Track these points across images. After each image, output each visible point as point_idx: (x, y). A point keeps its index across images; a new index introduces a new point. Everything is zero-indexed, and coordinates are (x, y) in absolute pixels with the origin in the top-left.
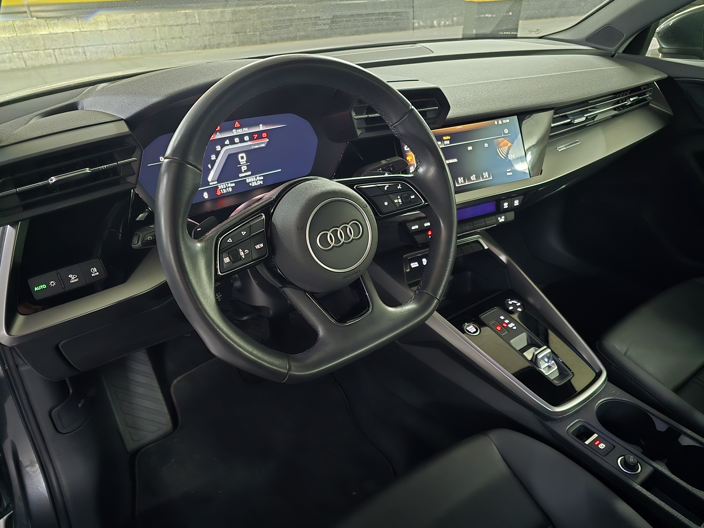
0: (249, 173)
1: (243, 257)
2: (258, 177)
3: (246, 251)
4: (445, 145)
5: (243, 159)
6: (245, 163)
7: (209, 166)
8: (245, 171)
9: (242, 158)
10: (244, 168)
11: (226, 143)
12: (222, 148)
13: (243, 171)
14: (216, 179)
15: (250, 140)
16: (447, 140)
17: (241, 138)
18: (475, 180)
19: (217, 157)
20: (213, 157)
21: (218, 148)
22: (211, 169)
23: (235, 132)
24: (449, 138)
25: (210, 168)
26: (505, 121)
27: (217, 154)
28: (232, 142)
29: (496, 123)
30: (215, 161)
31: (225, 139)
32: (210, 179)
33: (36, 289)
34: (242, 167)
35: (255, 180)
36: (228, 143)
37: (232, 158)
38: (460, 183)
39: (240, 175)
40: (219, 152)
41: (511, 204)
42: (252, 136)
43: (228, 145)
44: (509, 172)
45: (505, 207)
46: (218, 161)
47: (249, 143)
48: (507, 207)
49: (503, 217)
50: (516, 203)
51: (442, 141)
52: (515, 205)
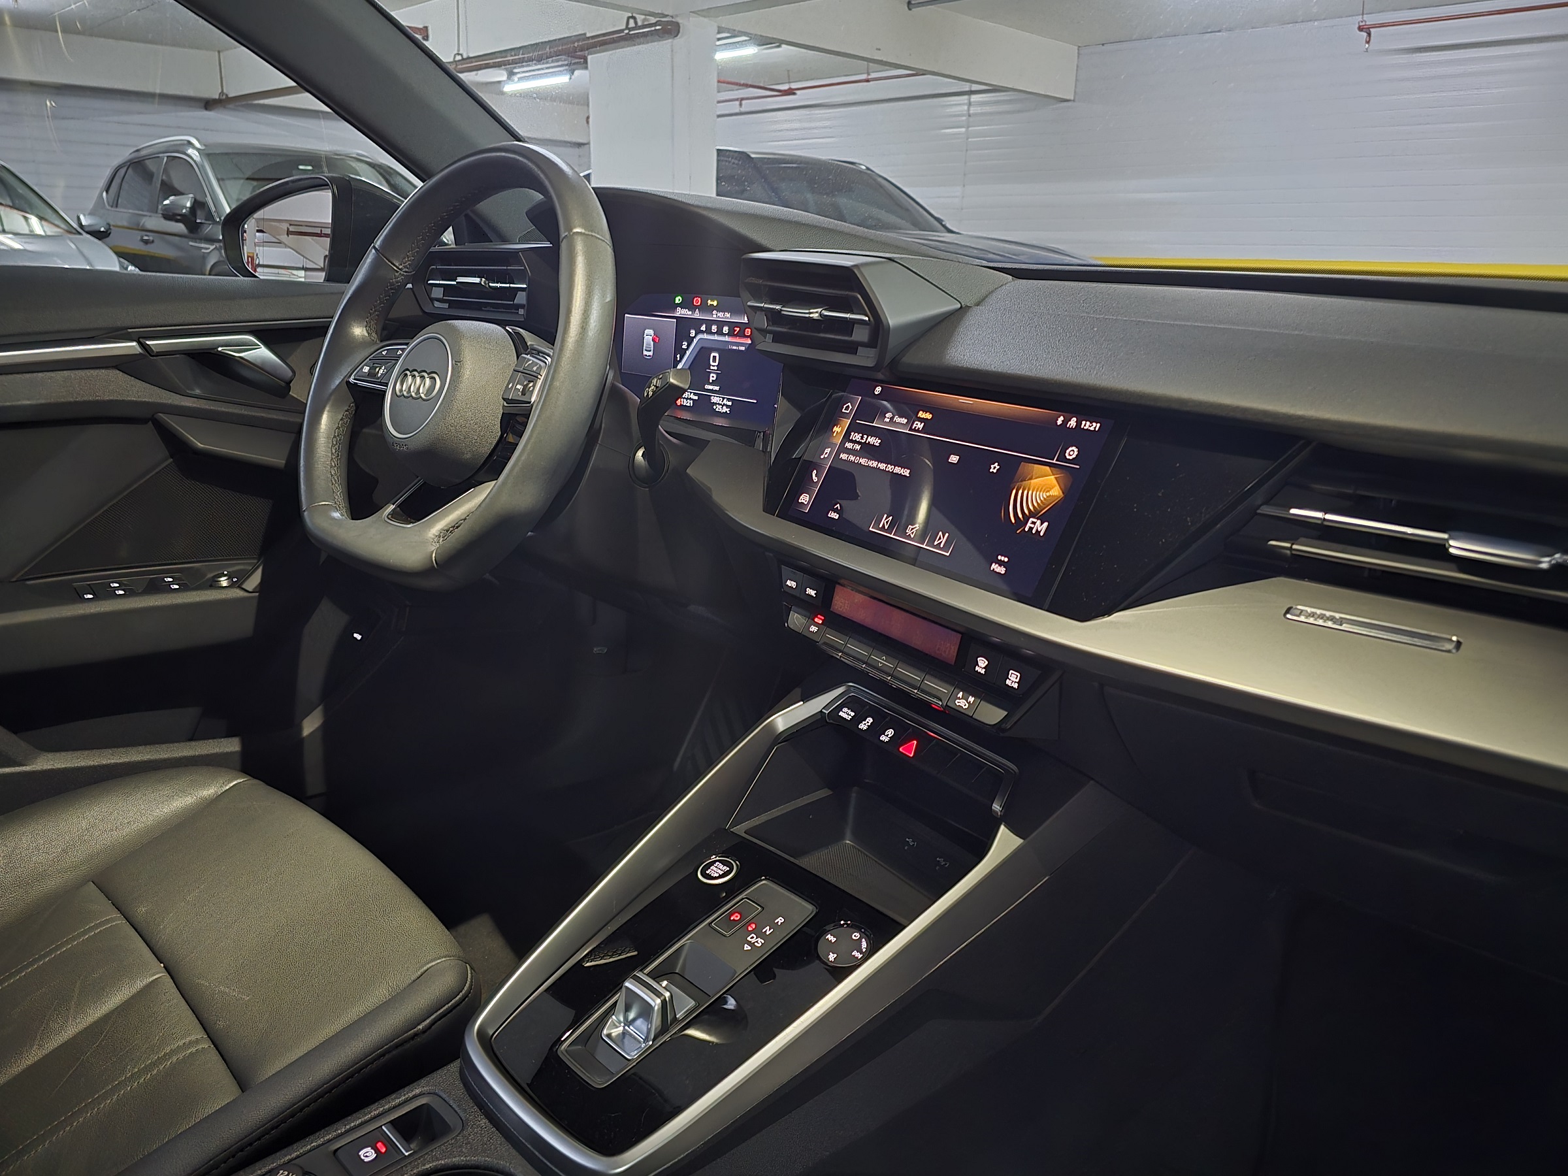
0: (717, 388)
1: (379, 375)
2: (725, 400)
3: (385, 371)
5: (714, 362)
6: (716, 368)
7: (678, 356)
8: (713, 383)
9: (714, 359)
10: (713, 377)
11: (702, 328)
12: (696, 335)
13: (711, 381)
15: (728, 334)
17: (720, 327)
18: (912, 536)
19: (688, 347)
20: (685, 345)
21: (693, 333)
22: (678, 362)
23: (715, 315)
24: (930, 417)
25: (678, 358)
26: (1088, 423)
27: (691, 340)
28: (709, 329)
29: (1060, 421)
30: (685, 351)
31: (703, 322)
34: (712, 375)
35: (720, 402)
36: (704, 329)
37: (703, 354)
38: (881, 526)
39: (707, 387)
41: (997, 672)
42: (732, 329)
43: (702, 332)
44: (1001, 563)
45: (977, 668)
46: (688, 353)
47: (727, 339)
48: (983, 671)
49: (971, 699)
50: (1013, 679)
51: (912, 417)
52: (1008, 682)
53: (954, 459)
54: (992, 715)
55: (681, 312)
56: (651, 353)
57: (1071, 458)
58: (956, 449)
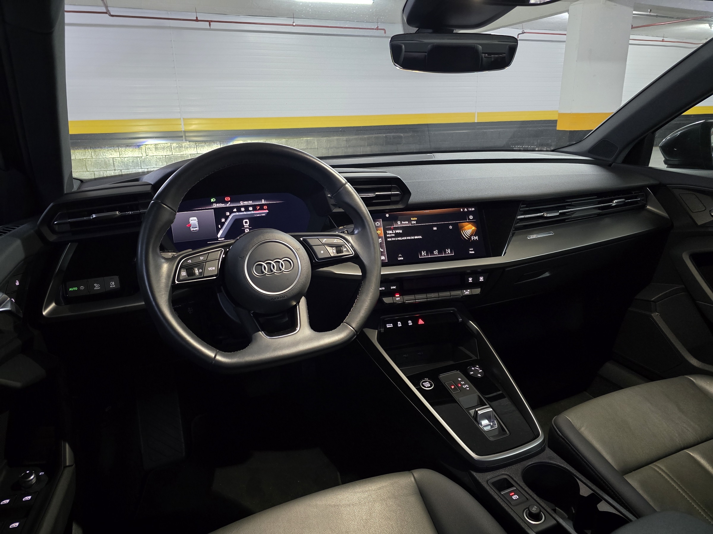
1: (197, 274)
3: (200, 270)
4: (411, 224)
5: (246, 224)
6: (248, 226)
7: (219, 226)
9: (246, 222)
11: (234, 210)
12: (230, 214)
14: (224, 236)
15: (253, 210)
16: (414, 220)
17: (247, 208)
18: (437, 254)
19: (226, 220)
20: (223, 220)
21: (228, 214)
22: (220, 229)
23: (242, 203)
24: (416, 219)
25: (220, 227)
26: (470, 209)
27: (227, 218)
28: (239, 210)
29: (462, 210)
30: (224, 223)
31: (234, 207)
32: (219, 236)
33: (70, 289)
34: (246, 230)
36: (236, 211)
37: (238, 223)
38: (423, 255)
40: (228, 216)
41: (476, 279)
42: (255, 208)
43: (235, 212)
44: (472, 251)
45: (469, 281)
46: (226, 223)
47: (253, 212)
48: (472, 281)
49: (469, 291)
50: (481, 279)
51: (409, 221)
52: (480, 280)
53: (435, 229)
54: (477, 291)
55: (215, 206)
56: (197, 229)
57: (472, 219)
58: (435, 226)
